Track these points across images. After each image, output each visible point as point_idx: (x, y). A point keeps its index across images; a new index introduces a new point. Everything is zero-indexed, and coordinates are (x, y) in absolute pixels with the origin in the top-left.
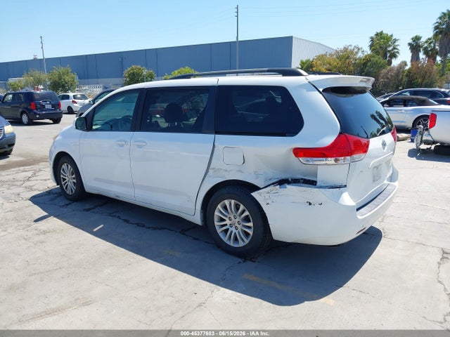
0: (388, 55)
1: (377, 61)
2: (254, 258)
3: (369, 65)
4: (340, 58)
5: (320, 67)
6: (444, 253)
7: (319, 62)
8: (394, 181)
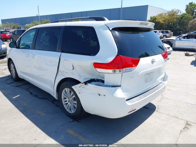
0: (195, 13)
1: (187, 17)
2: (80, 119)
3: (183, 18)
4: (170, 15)
5: (159, 20)
6: (187, 124)
7: (159, 17)
8: (165, 81)
